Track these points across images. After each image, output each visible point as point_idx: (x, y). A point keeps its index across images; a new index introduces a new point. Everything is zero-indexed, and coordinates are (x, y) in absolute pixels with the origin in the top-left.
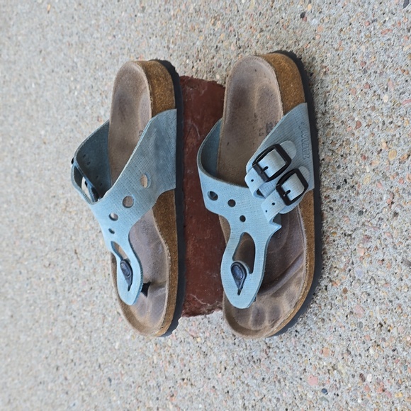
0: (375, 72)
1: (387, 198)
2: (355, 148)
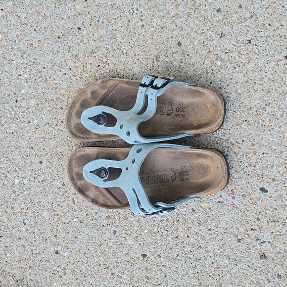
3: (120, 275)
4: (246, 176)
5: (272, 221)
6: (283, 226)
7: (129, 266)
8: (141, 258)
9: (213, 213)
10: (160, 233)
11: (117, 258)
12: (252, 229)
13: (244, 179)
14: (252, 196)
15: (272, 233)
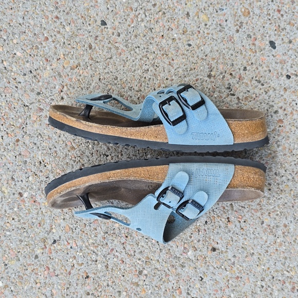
0: (64, 11)
1: (59, 88)
2: (42, 53)
3: (64, 24)
4: (266, 18)
5: (256, 80)
6: (264, 93)
7: (80, 21)
8: (99, 23)
9: (206, 31)
10: (137, 13)
11: (74, 5)
12: (231, 74)
13: (263, 20)
14: (257, 43)
15: (249, 91)
